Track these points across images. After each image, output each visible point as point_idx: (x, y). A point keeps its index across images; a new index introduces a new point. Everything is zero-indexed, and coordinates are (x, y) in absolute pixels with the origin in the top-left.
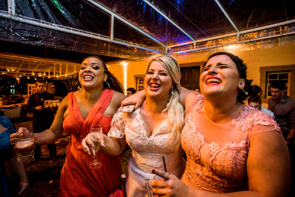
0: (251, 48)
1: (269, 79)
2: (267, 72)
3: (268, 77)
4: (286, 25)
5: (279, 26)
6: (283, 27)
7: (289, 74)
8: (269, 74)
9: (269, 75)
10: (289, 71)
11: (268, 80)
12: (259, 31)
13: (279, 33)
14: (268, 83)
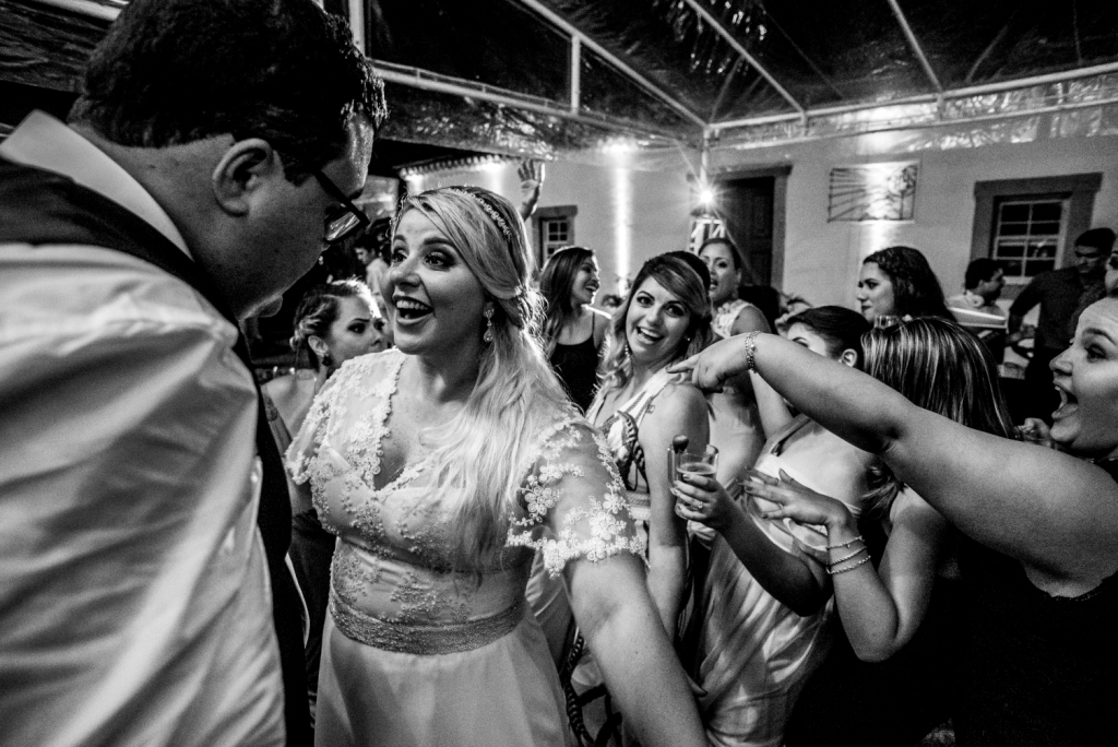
0: (975, 140)
1: (1003, 220)
2: (998, 200)
3: (1000, 216)
4: (1075, 79)
5: (1057, 82)
6: (1066, 83)
7: (1066, 204)
8: (1002, 204)
9: (1005, 207)
10: (1066, 195)
11: (1000, 224)
12: (1000, 93)
13: (1054, 102)
14: (998, 232)
